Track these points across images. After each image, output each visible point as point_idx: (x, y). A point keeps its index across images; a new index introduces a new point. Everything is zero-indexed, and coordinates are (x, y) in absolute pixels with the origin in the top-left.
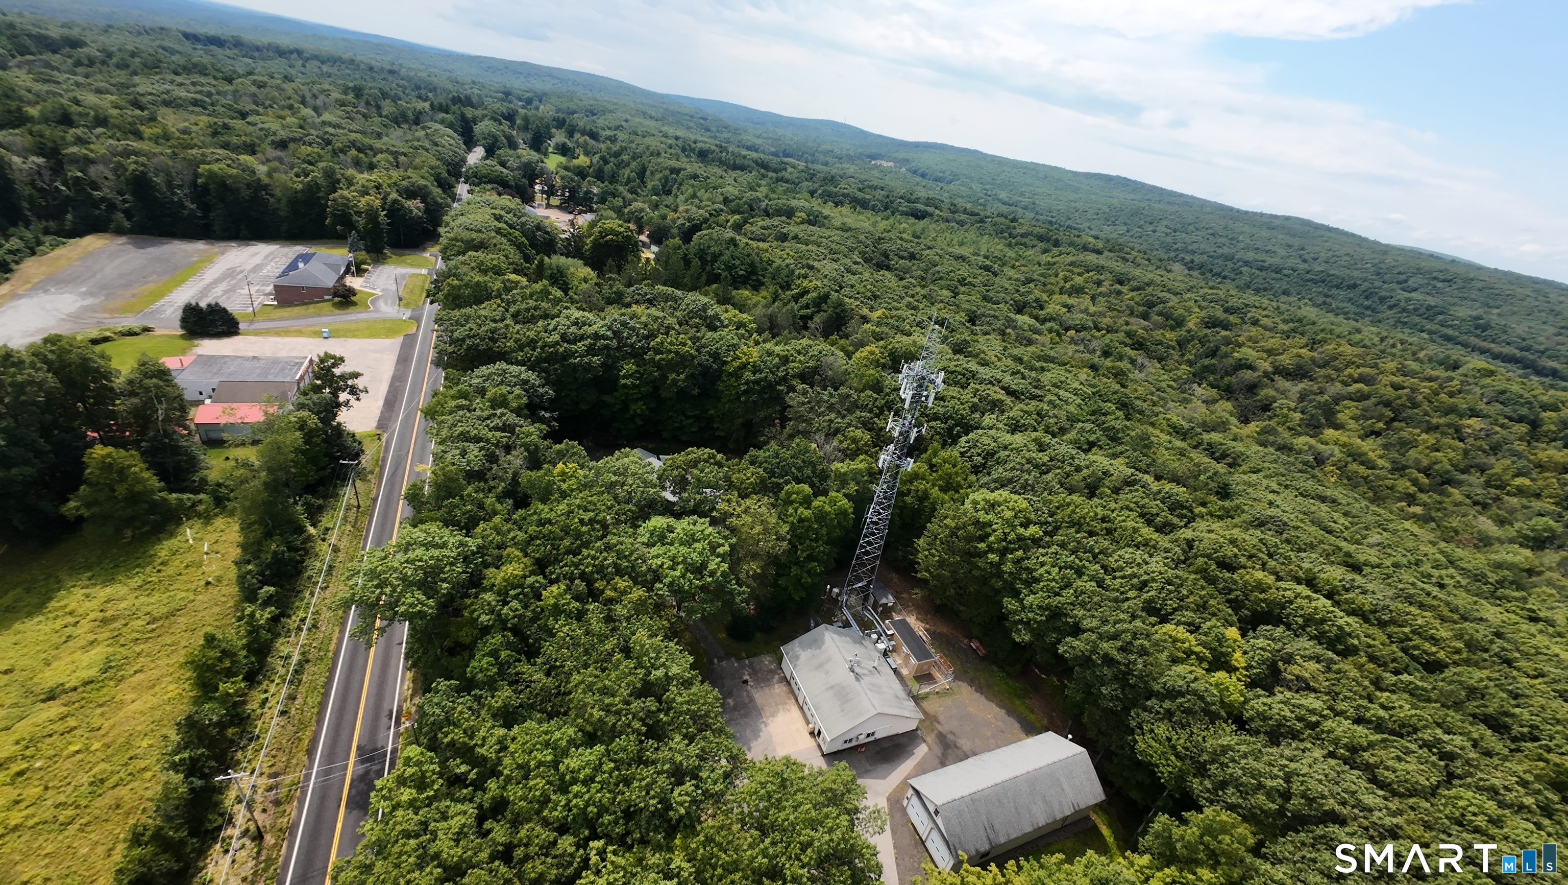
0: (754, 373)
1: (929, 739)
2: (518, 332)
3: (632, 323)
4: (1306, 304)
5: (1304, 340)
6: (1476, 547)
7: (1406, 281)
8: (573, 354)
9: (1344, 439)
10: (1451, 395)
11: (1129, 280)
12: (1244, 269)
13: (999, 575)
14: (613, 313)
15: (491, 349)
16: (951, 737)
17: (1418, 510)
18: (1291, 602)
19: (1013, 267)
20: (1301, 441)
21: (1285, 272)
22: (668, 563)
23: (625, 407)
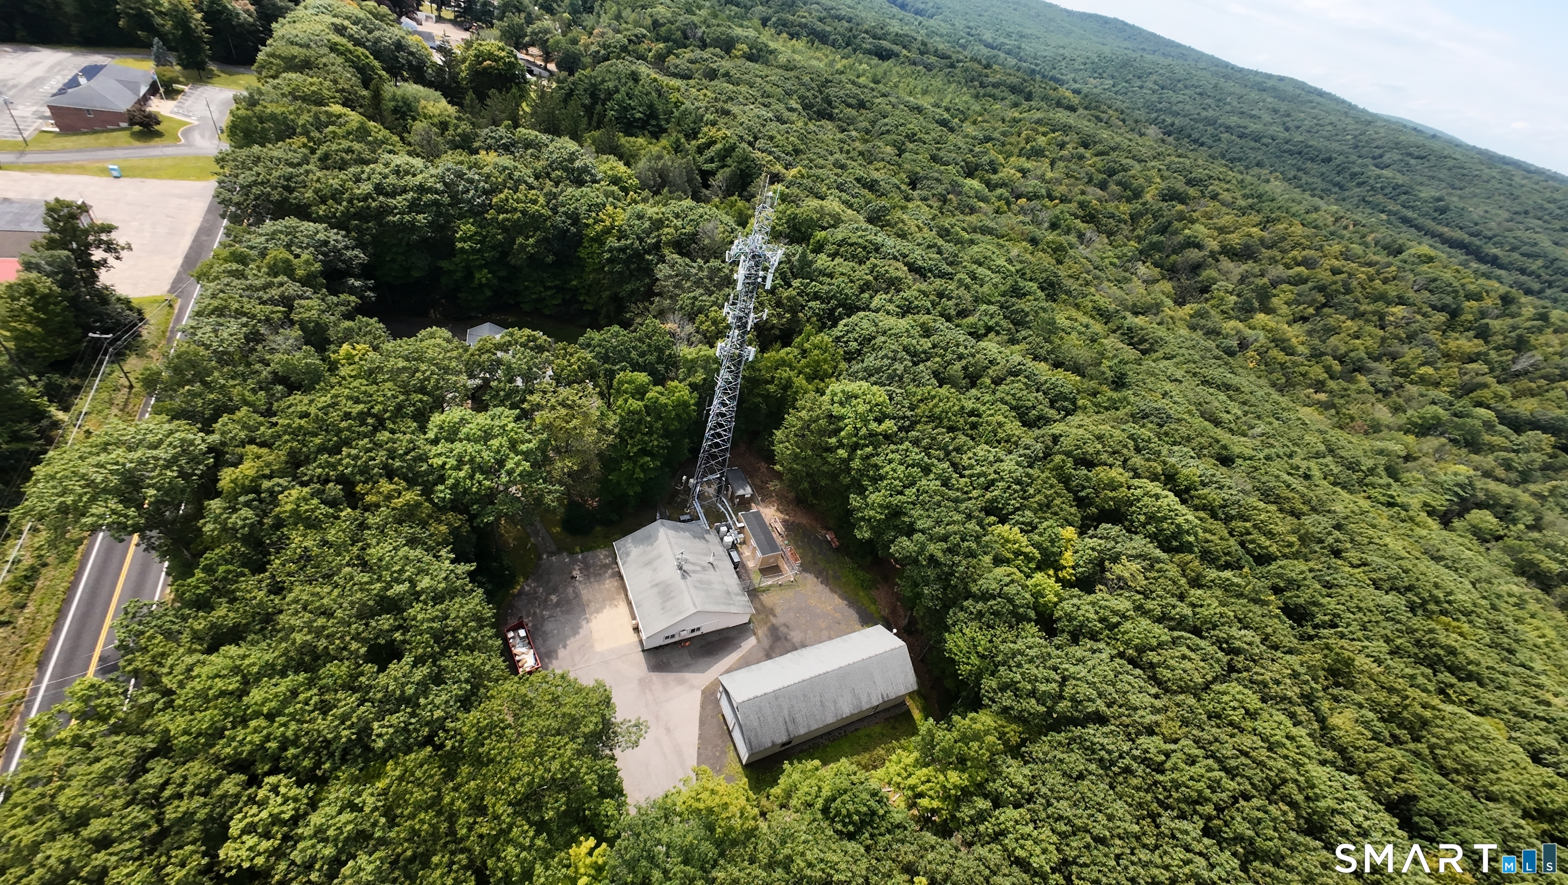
0: (619, 240)
1: (760, 632)
2: (318, 180)
3: (470, 175)
4: (1276, 178)
5: (1258, 219)
6: (1366, 433)
7: (1381, 156)
8: (390, 210)
9: (1272, 324)
10: (1385, 281)
11: (1095, 143)
12: (1225, 136)
13: (848, 470)
14: (449, 161)
15: (286, 200)
16: (783, 629)
17: (1322, 397)
18: (1138, 500)
19: (975, 123)
20: (1230, 326)
21: (1264, 140)
22: (452, 462)
23: (469, 276)
